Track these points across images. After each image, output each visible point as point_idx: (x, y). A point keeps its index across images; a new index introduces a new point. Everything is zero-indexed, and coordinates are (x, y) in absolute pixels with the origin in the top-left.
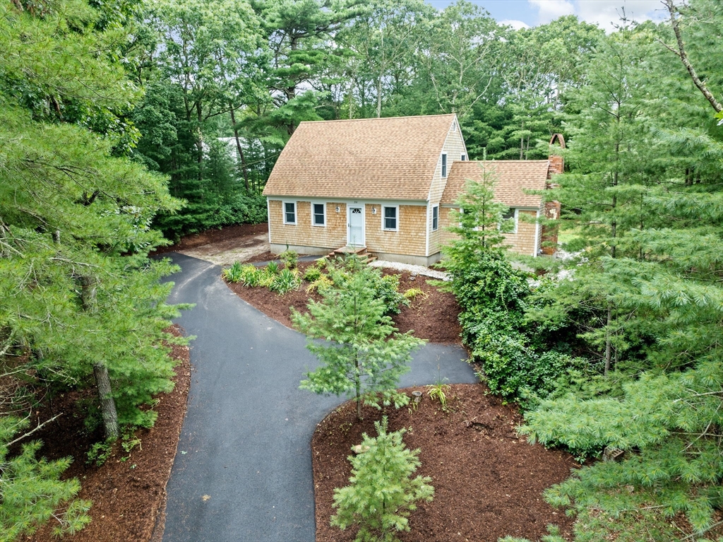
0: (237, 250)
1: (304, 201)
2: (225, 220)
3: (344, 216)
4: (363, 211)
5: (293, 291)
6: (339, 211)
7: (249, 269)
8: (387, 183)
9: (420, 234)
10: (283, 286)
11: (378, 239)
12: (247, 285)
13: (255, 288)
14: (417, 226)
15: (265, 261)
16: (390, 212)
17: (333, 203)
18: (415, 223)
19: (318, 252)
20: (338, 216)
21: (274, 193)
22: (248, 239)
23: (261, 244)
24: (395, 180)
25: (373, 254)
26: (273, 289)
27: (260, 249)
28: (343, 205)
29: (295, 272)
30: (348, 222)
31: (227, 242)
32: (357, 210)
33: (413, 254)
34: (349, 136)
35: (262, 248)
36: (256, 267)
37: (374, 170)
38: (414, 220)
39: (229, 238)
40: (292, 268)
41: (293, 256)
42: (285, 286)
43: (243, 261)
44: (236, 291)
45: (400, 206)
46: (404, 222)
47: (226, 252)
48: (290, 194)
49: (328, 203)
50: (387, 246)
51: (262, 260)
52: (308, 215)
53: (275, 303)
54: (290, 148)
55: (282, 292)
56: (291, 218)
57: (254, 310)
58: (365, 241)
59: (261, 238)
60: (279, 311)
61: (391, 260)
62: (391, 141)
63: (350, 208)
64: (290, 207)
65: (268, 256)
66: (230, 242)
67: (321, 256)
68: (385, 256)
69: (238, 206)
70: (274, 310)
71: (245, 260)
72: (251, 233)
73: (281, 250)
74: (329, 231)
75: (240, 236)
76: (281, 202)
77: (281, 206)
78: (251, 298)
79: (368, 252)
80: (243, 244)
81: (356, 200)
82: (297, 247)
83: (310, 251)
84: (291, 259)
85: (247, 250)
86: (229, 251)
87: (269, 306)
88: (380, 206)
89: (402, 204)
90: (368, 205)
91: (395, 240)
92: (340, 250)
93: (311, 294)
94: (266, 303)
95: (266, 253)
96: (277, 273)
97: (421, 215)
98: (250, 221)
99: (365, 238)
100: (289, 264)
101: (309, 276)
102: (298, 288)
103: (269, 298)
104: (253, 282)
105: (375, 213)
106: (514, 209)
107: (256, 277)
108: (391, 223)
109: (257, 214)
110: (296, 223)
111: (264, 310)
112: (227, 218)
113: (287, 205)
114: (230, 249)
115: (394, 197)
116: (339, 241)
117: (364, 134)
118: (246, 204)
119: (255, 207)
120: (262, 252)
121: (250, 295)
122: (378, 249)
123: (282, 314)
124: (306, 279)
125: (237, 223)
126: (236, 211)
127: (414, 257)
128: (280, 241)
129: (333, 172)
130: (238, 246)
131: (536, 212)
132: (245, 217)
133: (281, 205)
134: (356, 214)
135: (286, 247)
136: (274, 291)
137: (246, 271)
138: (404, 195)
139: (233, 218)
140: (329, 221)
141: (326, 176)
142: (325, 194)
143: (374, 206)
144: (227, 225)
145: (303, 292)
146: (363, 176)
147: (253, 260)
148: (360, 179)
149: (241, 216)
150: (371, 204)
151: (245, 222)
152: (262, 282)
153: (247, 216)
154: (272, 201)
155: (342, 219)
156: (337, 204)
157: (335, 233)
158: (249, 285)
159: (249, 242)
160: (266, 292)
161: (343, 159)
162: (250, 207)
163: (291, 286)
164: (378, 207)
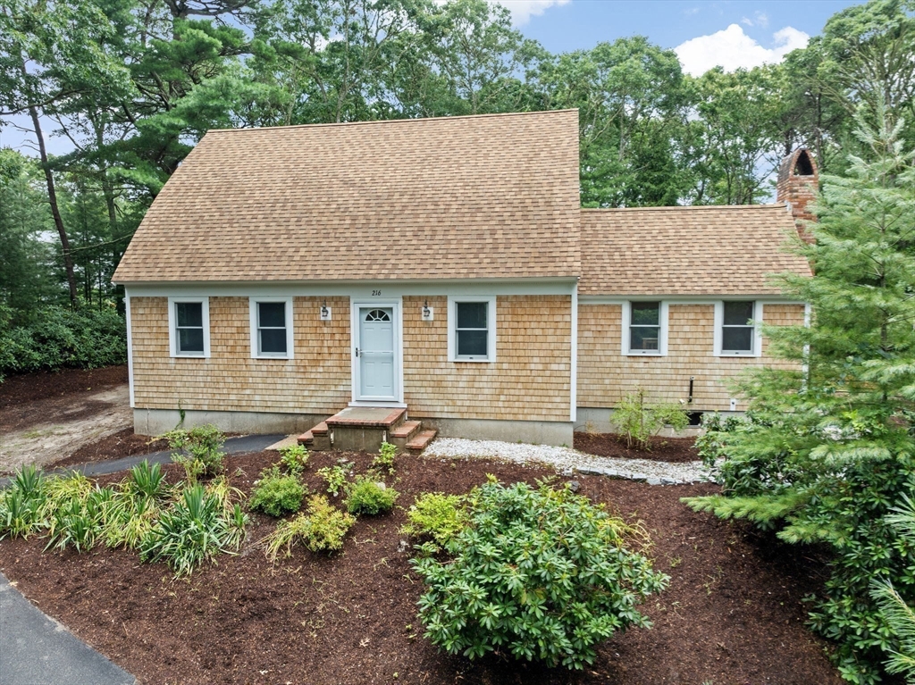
0: (40, 429)
1: (229, 294)
2: (13, 360)
3: (344, 330)
4: (398, 316)
5: (222, 556)
6: (329, 317)
7: (70, 488)
8: (460, 242)
9: (554, 367)
10: (188, 545)
11: (439, 385)
12: (62, 544)
13: (89, 553)
14: (545, 346)
15: (120, 457)
16: (471, 314)
17: (312, 299)
18: (540, 339)
19: (271, 426)
20: (325, 330)
21: (144, 276)
22: (72, 402)
23: (106, 412)
24: (480, 236)
25: (426, 424)
26: (151, 555)
27: (103, 426)
28: (341, 303)
29: (220, 491)
30: (354, 343)
31: (16, 410)
32: (382, 314)
33: (534, 418)
34: (335, 152)
35: (109, 420)
36: (91, 479)
37: (417, 216)
38: (538, 332)
39: (24, 401)
40: (206, 477)
41: (208, 442)
42: (194, 543)
43: (53, 459)
44: (16, 574)
45: (499, 299)
46: (510, 339)
47: (8, 436)
48: (190, 276)
49: (297, 300)
50: (463, 400)
51: (109, 453)
52: (243, 330)
53: (162, 609)
54: (184, 178)
55: (184, 563)
56: (192, 341)
57: (84, 655)
58: (402, 390)
59: (107, 397)
60: (184, 650)
61: (473, 436)
62: (443, 159)
63: (362, 309)
64: (190, 313)
65: (129, 443)
66: (24, 409)
67: (280, 436)
68: (459, 426)
69: (50, 329)
70: (163, 643)
71: (61, 456)
72: (82, 388)
73: (164, 425)
74: (301, 369)
75: (53, 394)
76: (165, 300)
77: (164, 312)
78: (74, 596)
79: (410, 418)
80: (58, 414)
81: (376, 287)
82: (209, 416)
83: (248, 423)
84: (203, 450)
85: (67, 427)
86: (16, 434)
87: (142, 629)
88: (443, 299)
89: (504, 292)
90: (411, 298)
91: (486, 385)
92: (340, 417)
93: (288, 561)
94: (129, 615)
95: (120, 434)
96: (163, 499)
97: (558, 318)
98: (78, 361)
99: (402, 384)
100: (201, 466)
101: (269, 500)
102: (236, 542)
103: (143, 594)
104: (81, 535)
105: (431, 317)
106: (754, 301)
107: (92, 514)
108: (472, 343)
109: (96, 348)
110: (207, 353)
111: (126, 652)
112: (19, 356)
113: (182, 308)
114: (22, 427)
115: (488, 274)
116: (330, 395)
117: (372, 148)
118: (70, 326)
119: (91, 333)
120: (107, 433)
121: (70, 584)
122: (440, 409)
123: (195, 661)
124: (259, 511)
125: (46, 367)
126: (43, 341)
127: (538, 426)
128: (160, 401)
129: (309, 223)
130: (44, 418)
131: (803, 307)
132: (67, 354)
133: (166, 309)
134: (377, 325)
135: (177, 416)
136: (157, 561)
137: (59, 494)
138: (513, 268)
139: (36, 355)
140: (300, 343)
141: (289, 234)
142: (293, 274)
143: (427, 301)
144: (20, 372)
145: (258, 554)
146: (392, 229)
147: (82, 455)
148: (384, 236)
149: (56, 350)
150: (419, 295)
151: (67, 365)
152: (115, 533)
153: (71, 350)
154: (140, 299)
155: (337, 337)
156: (325, 301)
157: (317, 373)
158: (69, 544)
159: (75, 408)
160: (129, 567)
161: (330, 196)
162: (78, 332)
163: (214, 538)
164: (437, 304)
